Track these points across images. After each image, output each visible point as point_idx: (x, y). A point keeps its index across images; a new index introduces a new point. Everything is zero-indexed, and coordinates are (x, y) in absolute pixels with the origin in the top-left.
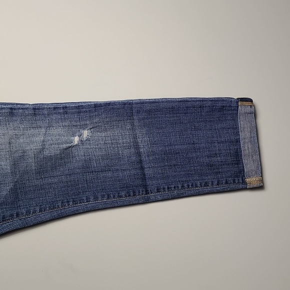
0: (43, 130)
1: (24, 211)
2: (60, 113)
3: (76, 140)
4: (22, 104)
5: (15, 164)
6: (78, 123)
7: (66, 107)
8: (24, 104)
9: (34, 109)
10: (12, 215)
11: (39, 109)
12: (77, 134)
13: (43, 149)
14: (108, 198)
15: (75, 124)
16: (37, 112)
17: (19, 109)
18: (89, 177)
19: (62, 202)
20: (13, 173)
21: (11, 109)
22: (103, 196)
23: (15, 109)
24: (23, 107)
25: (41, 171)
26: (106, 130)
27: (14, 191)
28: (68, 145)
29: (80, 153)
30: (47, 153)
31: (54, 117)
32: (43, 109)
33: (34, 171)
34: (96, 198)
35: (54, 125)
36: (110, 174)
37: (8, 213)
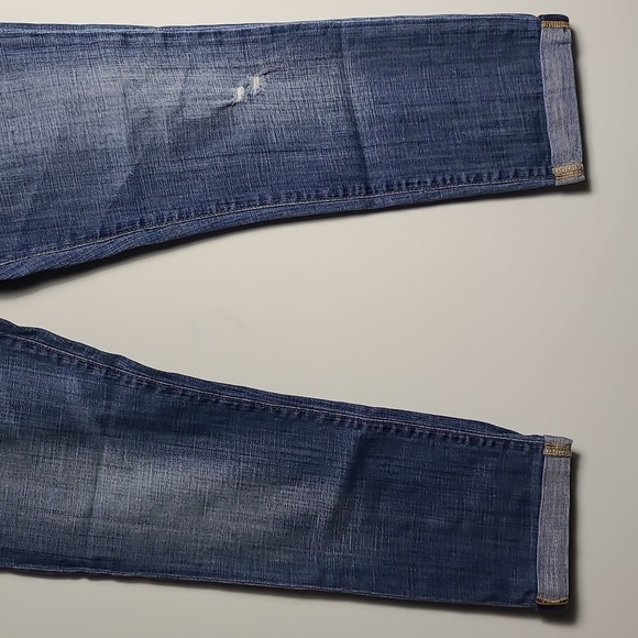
0: (181, 74)
1: (152, 216)
2: (210, 44)
3: (240, 93)
4: (143, 28)
5: (134, 133)
6: (243, 64)
7: (220, 33)
8: (147, 28)
9: (164, 35)
10: (132, 223)
11: (172, 36)
12: (241, 83)
13: (182, 106)
14: (299, 199)
15: (237, 64)
16: (169, 39)
17: (138, 35)
18: (264, 160)
19: (218, 204)
20: (132, 148)
21: (125, 35)
22: (289, 196)
23: (131, 36)
24: (147, 33)
25: (178, 148)
26: (293, 77)
27: (134, 180)
28: (229, 102)
29: (246, 117)
30: (188, 114)
31: (200, 50)
32: (180, 35)
33: (167, 147)
34: (277, 199)
35: (200, 65)
36: (300, 157)
37: (127, 219)
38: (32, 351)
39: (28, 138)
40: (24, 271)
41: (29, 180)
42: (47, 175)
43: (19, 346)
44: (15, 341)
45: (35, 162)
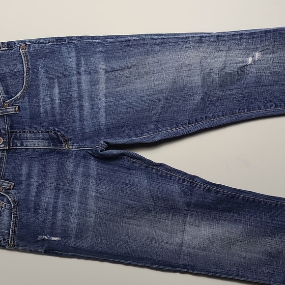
0: (225, 53)
1: (210, 115)
2: (237, 39)
3: (250, 60)
4: (208, 33)
5: (204, 79)
6: (251, 47)
7: (242, 34)
8: (210, 33)
9: (217, 36)
10: (202, 118)
11: (221, 36)
12: (251, 55)
13: (225, 67)
14: (276, 106)
15: (248, 47)
16: (220, 38)
17: (206, 37)
18: (261, 89)
19: (239, 110)
20: (203, 86)
21: (200, 37)
22: (271, 106)
23: (203, 37)
24: (210, 36)
25: (223, 85)
26: (273, 52)
27: (203, 99)
28: (246, 64)
29: (252, 71)
30: (227, 70)
31: (233, 42)
32: (224, 36)
33: (218, 85)
34: (266, 107)
35: (233, 48)
36: (277, 88)
37: (199, 117)
38: (160, 173)
39: (160, 82)
40: (157, 139)
41: (160, 100)
42: (167, 98)
43: (154, 171)
44: (153, 168)
45: (162, 93)
